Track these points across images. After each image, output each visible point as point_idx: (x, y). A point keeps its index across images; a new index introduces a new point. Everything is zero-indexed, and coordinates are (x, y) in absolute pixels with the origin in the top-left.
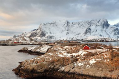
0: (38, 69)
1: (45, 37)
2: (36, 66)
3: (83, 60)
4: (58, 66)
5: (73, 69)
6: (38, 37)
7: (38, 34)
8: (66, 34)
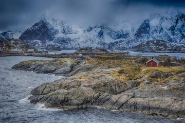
0: (73, 98)
1: (53, 40)
2: (68, 93)
3: (148, 83)
4: (106, 94)
5: (133, 99)
6: (37, 40)
7: (39, 34)
8: (98, 35)
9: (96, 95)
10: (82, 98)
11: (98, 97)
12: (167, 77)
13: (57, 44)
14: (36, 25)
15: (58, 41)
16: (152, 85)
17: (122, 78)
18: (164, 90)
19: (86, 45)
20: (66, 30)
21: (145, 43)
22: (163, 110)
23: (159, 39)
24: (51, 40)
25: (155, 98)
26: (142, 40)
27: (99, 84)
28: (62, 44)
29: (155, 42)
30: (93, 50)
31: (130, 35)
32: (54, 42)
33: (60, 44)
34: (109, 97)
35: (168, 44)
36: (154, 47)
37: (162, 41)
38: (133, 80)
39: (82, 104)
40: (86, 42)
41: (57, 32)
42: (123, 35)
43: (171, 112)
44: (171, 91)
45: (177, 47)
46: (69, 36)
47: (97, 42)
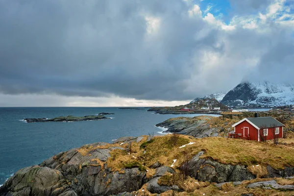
1: (255, 99)
6: (240, 100)
7: (241, 94)
13: (259, 103)
14: (239, 86)
15: (261, 100)
20: (270, 90)
24: (253, 99)
28: (265, 103)
32: (256, 101)
33: (263, 103)
41: (259, 92)
46: (273, 95)
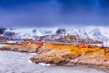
0: (55, 61)
2: (53, 59)
3: (85, 55)
4: (68, 59)
5: (80, 61)
8: (33, 31)
9: (64, 60)
10: (58, 60)
11: (65, 60)
12: (92, 52)
13: (5, 36)
15: (7, 34)
16: (87, 55)
17: (74, 53)
18: (92, 57)
19: (25, 38)
21: (63, 37)
22: (93, 65)
23: (71, 35)
24: (2, 33)
25: (89, 60)
26: (61, 35)
27: (65, 55)
28: (9, 36)
29: (70, 37)
30: (34, 41)
31: (53, 32)
32: (4, 35)
33: (8, 36)
34: (69, 60)
35: (77, 38)
36: (69, 40)
37: (74, 36)
38: (78, 54)
39: (59, 63)
40: (25, 36)
41: (6, 28)
42: (49, 32)
43: (96, 65)
44: (95, 58)
45: (83, 40)
46: (14, 31)
47: (32, 36)
